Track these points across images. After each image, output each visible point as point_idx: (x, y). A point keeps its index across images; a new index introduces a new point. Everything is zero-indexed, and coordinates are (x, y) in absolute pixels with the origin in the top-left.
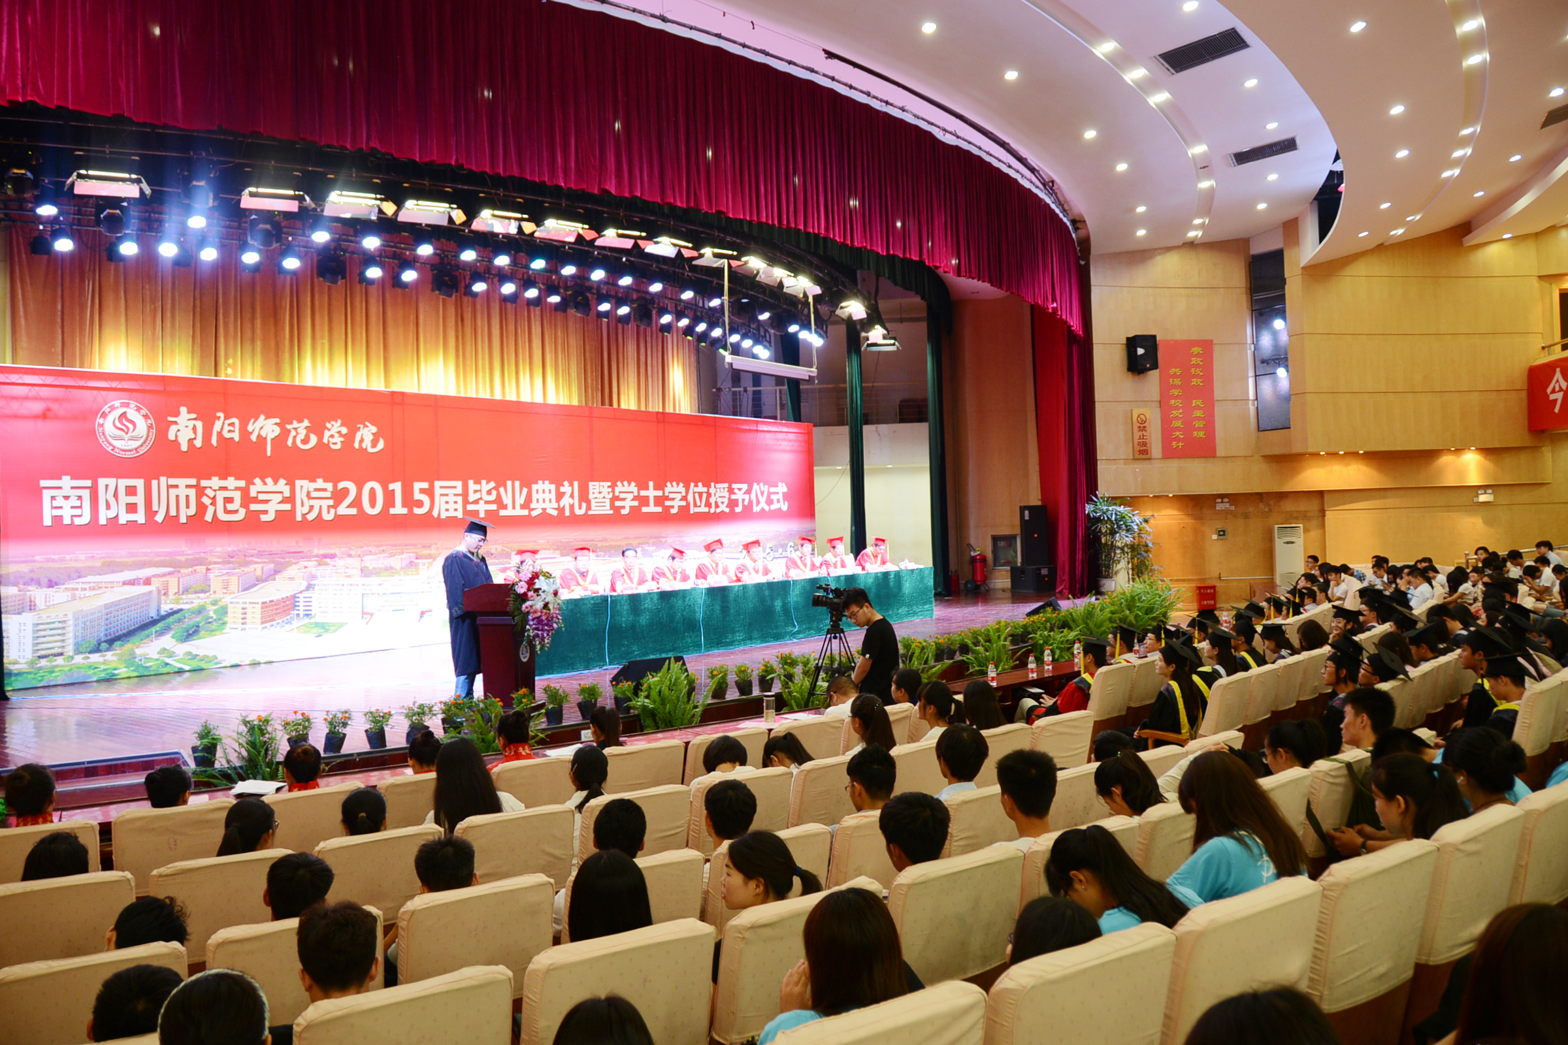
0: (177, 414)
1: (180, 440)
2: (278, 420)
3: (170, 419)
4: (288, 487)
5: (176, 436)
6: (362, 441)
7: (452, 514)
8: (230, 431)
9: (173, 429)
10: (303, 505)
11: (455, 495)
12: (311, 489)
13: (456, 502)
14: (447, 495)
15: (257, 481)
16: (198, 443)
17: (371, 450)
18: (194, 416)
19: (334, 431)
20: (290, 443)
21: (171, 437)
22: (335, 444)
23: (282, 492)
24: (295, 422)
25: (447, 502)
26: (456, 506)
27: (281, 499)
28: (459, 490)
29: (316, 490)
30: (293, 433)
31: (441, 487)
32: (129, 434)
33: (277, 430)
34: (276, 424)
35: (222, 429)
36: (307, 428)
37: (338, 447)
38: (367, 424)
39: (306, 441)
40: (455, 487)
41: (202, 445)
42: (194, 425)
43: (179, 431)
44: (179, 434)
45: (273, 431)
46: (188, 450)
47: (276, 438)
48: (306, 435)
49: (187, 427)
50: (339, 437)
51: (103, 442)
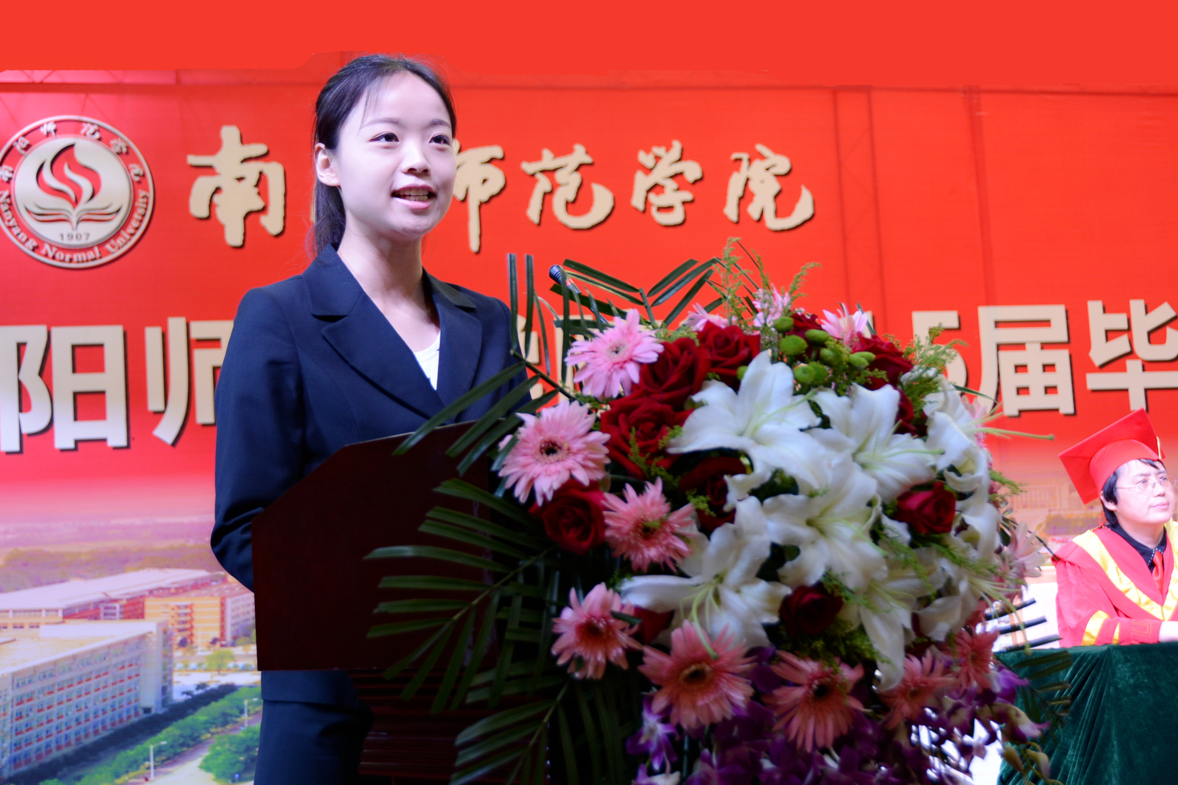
0: (214, 146)
1: (222, 215)
2: (497, 151)
3: (193, 160)
5: (211, 205)
6: (746, 197)
7: (1037, 400)
9: (202, 187)
11: (1045, 346)
13: (1048, 367)
14: (1020, 346)
16: (273, 223)
17: (773, 223)
18: (260, 149)
19: (661, 174)
20: (533, 212)
21: (198, 208)
22: (670, 208)
24: (547, 154)
25: (1020, 368)
26: (1050, 379)
28: (1058, 332)
30: (543, 184)
31: (998, 324)
32: (82, 206)
33: (497, 179)
34: (491, 161)
36: (579, 168)
37: (677, 217)
38: (761, 148)
39: (578, 205)
40: (1046, 323)
41: (284, 227)
42: (261, 173)
43: (218, 190)
44: (217, 199)
45: (485, 181)
46: (244, 241)
47: (494, 201)
48: (579, 188)
49: (240, 179)
50: (678, 189)
51: (10, 228)
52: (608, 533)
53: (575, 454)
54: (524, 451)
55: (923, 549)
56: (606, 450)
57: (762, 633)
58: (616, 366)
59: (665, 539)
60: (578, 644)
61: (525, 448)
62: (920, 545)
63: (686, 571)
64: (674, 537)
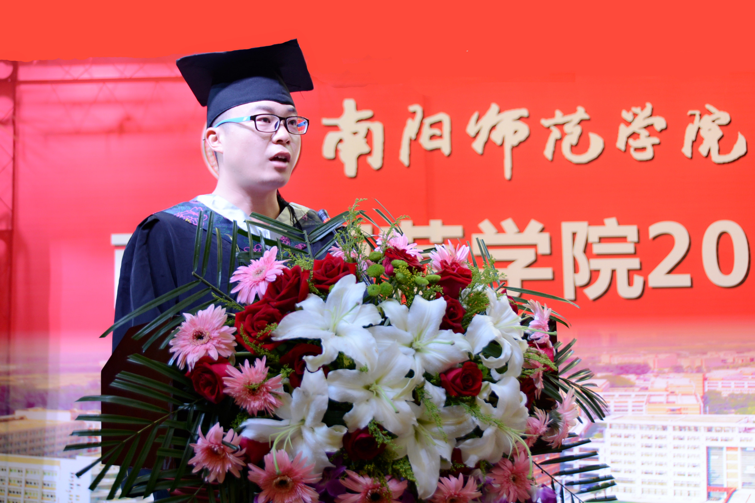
0: (338, 112)
1: (343, 156)
2: (524, 112)
3: (326, 121)
4: (546, 236)
5: (337, 151)
6: (698, 140)
8: (433, 137)
9: (331, 139)
10: (576, 269)
12: (593, 239)
15: (486, 225)
16: (375, 161)
17: (717, 158)
18: (368, 113)
19: (637, 125)
20: (548, 153)
21: (328, 152)
22: (643, 149)
23: (534, 246)
24: (558, 113)
27: (532, 258)
29: (602, 240)
30: (555, 134)
33: (524, 131)
34: (521, 118)
35: (419, 134)
36: (581, 122)
37: (648, 154)
38: (709, 107)
39: (578, 148)
41: (383, 164)
42: (368, 130)
43: (341, 141)
44: (340, 146)
45: (516, 132)
46: (357, 173)
47: (522, 145)
48: (580, 136)
49: (355, 133)
50: (649, 136)
51: (212, 167)
52: (226, 391)
53: (213, 339)
54: (183, 337)
55: (455, 406)
56: (234, 338)
57: (326, 459)
58: (255, 283)
59: (264, 395)
60: (204, 461)
61: (184, 335)
62: (453, 404)
63: (280, 416)
64: (269, 394)
